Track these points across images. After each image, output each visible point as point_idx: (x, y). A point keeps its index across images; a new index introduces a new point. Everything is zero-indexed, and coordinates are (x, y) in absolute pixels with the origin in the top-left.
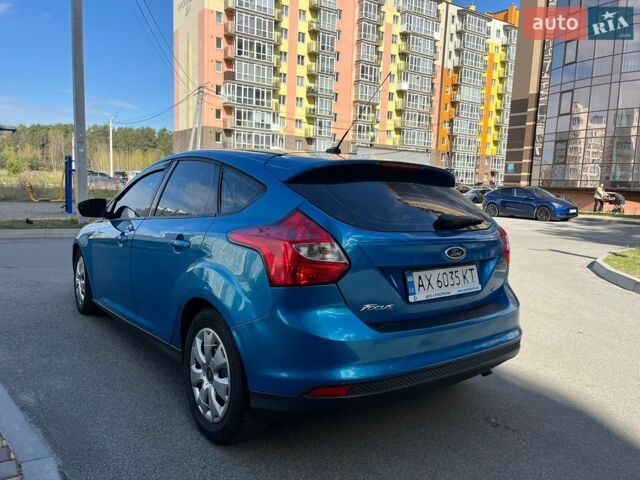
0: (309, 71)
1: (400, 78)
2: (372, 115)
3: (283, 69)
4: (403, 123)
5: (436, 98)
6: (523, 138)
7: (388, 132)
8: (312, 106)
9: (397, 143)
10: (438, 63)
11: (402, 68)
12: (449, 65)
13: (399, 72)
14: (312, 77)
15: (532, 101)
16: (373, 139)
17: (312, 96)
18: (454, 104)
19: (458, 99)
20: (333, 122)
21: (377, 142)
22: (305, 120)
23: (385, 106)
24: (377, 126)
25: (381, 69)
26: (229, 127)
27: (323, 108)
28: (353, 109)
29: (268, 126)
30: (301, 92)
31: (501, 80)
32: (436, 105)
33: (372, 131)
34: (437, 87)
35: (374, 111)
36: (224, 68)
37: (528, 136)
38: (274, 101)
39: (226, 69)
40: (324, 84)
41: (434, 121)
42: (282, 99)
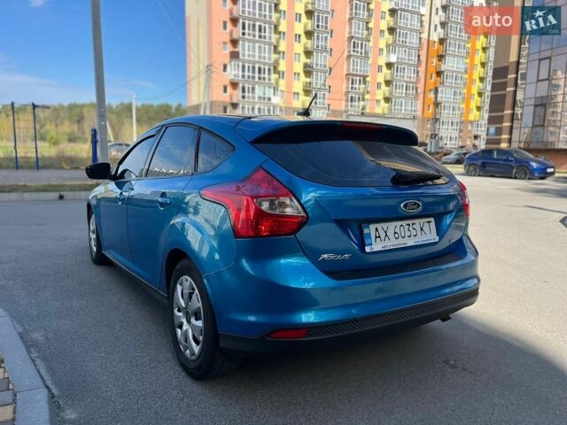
0: (305, 48)
1: (388, 51)
2: (362, 86)
3: (282, 47)
4: (391, 93)
5: (422, 69)
6: (504, 103)
7: (378, 101)
8: (308, 80)
9: (386, 111)
10: (425, 36)
11: (390, 42)
12: (435, 37)
13: (388, 46)
14: (308, 53)
15: (512, 68)
16: (363, 109)
17: (308, 71)
18: (439, 74)
19: (442, 69)
20: (327, 94)
21: (368, 110)
22: (302, 92)
23: (374, 78)
24: (367, 96)
25: (371, 44)
26: (235, 101)
27: (317, 80)
28: (345, 81)
29: (269, 99)
30: (299, 68)
31: (484, 49)
32: (422, 75)
33: (363, 100)
34: (423, 58)
35: (365, 82)
36: (229, 48)
37: (509, 101)
38: (274, 76)
39: (232, 49)
40: (319, 60)
41: (420, 90)
42: (281, 74)
